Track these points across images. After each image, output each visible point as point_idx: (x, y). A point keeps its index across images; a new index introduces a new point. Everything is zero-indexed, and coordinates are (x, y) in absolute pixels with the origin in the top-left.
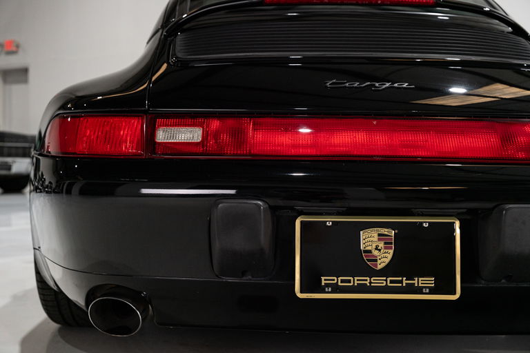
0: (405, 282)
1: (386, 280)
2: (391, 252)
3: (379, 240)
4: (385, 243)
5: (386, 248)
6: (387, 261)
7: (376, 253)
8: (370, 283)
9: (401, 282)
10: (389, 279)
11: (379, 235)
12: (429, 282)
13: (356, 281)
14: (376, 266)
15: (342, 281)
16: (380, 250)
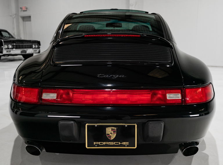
0: (119, 143)
1: (114, 143)
2: (115, 134)
3: (112, 130)
4: (113, 132)
5: (114, 133)
6: (114, 137)
7: (111, 135)
8: (109, 144)
9: (118, 143)
10: (115, 142)
11: (112, 129)
12: (127, 143)
13: (104, 143)
14: (111, 138)
15: (100, 143)
16: (112, 134)
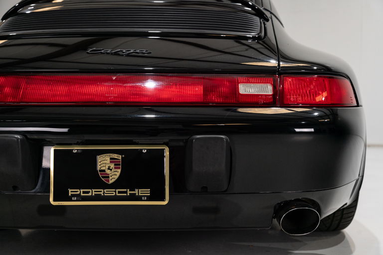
0: (129, 192)
1: (115, 191)
2: (119, 171)
3: (111, 162)
4: (115, 165)
5: (115, 168)
6: (116, 177)
7: (108, 172)
8: (104, 193)
9: (126, 192)
10: (117, 190)
11: (111, 159)
12: (146, 192)
13: (93, 192)
14: (108, 181)
15: (84, 192)
16: (111, 170)
